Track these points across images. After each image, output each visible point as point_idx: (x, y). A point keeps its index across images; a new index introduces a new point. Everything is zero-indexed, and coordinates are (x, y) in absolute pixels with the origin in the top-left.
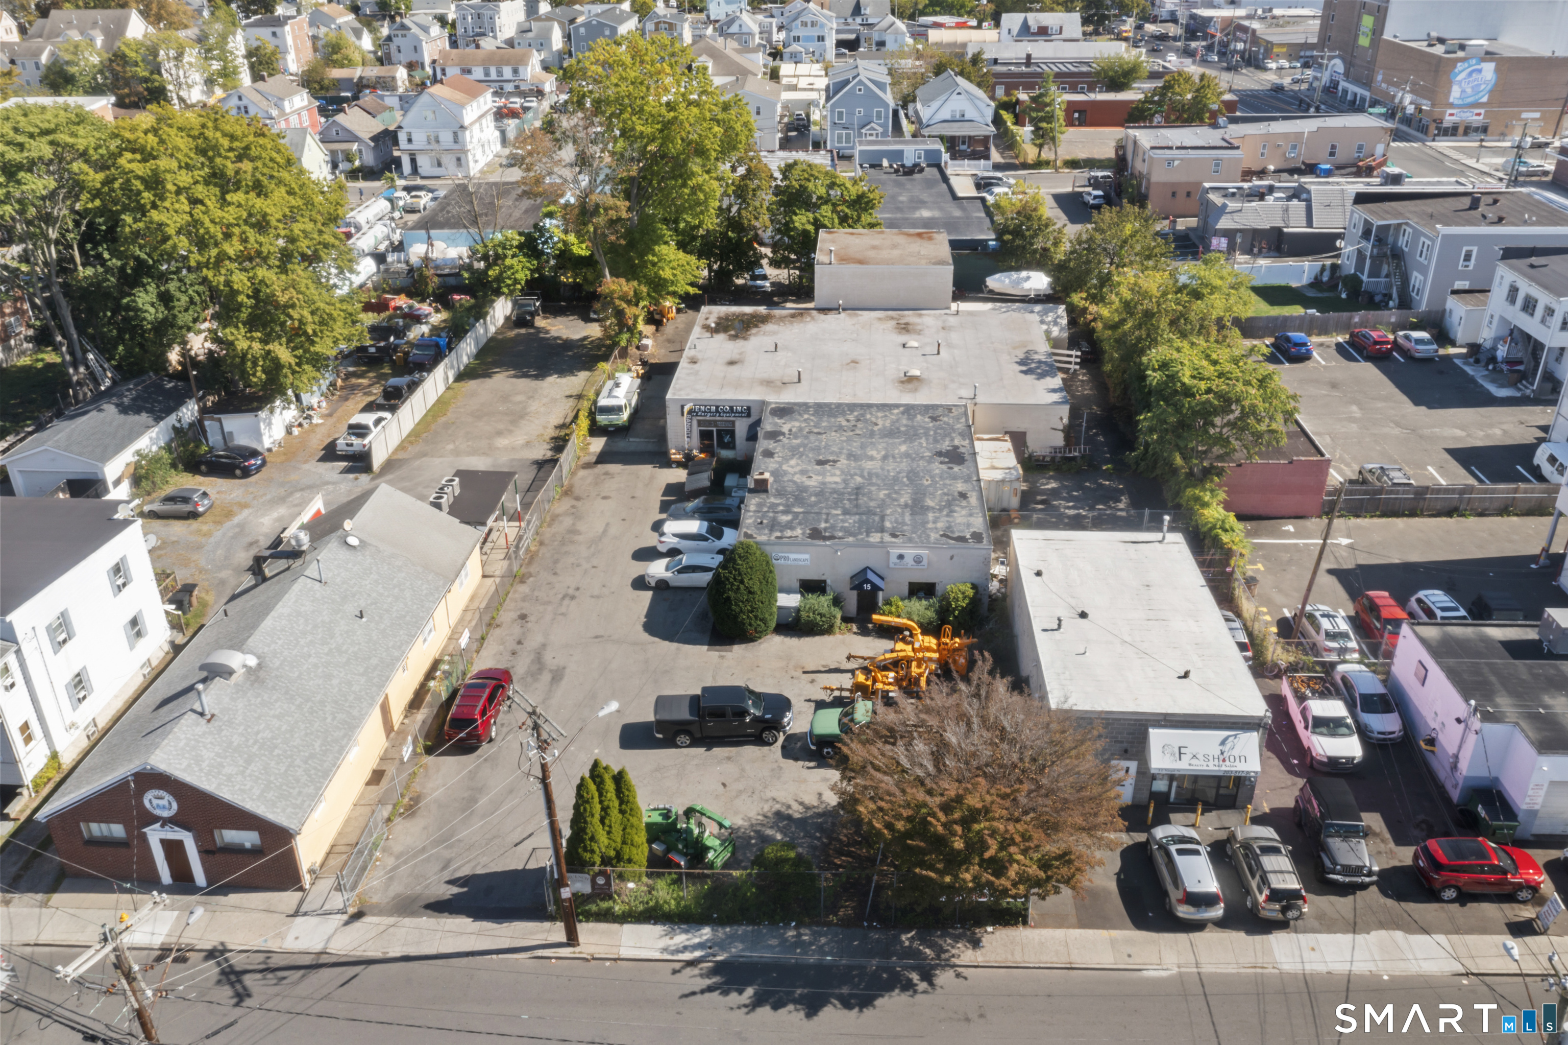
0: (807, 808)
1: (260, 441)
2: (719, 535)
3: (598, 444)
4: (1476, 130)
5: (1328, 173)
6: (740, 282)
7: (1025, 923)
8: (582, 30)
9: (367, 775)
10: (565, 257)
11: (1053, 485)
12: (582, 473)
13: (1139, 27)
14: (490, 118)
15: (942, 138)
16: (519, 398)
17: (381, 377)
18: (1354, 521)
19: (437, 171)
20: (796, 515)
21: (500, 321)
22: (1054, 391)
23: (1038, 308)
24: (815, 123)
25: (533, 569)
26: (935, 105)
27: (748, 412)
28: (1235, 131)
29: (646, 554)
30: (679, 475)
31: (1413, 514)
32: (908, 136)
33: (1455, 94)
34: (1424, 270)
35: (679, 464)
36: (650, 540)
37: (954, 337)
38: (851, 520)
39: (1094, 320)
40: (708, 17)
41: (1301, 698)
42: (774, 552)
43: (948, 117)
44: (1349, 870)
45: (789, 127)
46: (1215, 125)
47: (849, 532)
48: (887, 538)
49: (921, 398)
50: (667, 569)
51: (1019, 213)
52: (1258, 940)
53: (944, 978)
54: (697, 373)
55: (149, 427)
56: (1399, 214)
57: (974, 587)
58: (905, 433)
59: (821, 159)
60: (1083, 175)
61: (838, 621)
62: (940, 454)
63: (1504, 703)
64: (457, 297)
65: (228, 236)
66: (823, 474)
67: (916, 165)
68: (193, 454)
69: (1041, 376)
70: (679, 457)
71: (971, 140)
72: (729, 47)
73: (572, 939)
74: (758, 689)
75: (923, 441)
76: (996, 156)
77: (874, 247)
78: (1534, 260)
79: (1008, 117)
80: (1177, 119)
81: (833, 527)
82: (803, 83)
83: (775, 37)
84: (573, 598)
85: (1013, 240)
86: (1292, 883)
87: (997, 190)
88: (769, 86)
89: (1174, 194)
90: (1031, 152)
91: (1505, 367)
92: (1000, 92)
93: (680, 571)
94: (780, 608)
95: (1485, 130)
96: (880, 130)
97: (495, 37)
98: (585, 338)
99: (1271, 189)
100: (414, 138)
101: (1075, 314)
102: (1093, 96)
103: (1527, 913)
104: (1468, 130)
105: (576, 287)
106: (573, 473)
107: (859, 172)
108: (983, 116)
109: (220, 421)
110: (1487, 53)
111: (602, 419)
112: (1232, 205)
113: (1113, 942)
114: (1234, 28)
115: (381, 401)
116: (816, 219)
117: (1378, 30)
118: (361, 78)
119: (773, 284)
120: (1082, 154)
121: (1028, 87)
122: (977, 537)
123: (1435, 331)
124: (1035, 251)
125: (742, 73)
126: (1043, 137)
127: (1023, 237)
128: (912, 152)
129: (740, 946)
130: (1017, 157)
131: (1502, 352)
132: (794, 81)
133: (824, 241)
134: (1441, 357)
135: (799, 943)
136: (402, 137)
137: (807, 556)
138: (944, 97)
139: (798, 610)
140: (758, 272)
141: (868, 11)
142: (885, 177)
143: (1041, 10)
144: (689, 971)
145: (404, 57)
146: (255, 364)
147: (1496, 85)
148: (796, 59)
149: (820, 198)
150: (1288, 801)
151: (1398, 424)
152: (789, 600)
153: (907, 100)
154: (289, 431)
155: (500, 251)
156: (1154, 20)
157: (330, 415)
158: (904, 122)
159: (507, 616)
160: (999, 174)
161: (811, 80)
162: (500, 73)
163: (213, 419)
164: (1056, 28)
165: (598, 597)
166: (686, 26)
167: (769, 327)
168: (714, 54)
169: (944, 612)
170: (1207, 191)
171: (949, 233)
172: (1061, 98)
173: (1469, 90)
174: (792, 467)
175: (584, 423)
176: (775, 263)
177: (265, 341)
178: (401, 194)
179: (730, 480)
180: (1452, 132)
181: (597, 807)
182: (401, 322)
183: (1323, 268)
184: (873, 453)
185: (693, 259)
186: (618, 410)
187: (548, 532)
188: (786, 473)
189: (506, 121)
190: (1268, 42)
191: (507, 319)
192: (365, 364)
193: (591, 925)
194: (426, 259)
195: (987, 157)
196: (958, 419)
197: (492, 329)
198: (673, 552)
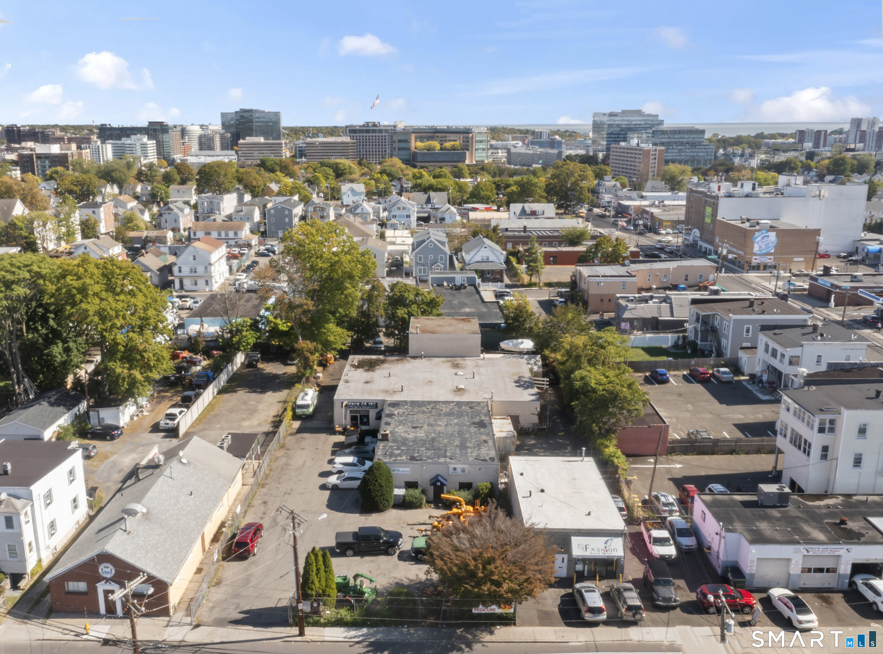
0: (411, 581)
1: (119, 423)
2: (363, 464)
3: (297, 424)
4: (770, 267)
5: (684, 289)
6: (368, 345)
7: (515, 624)
8: (272, 211)
9: (194, 570)
10: (275, 332)
11: (533, 442)
12: (289, 438)
13: (590, 210)
14: (224, 259)
15: (476, 271)
16: (252, 403)
17: (177, 392)
18: (684, 457)
19: (194, 288)
20: (403, 450)
21: (239, 365)
22: (533, 395)
23: (526, 357)
24: (406, 263)
25: (268, 481)
26: (472, 253)
27: (376, 406)
28: (634, 267)
29: (325, 474)
30: (341, 438)
31: (713, 453)
32: (458, 270)
33: (756, 248)
34: (727, 338)
35: (340, 433)
36: (328, 468)
37: (482, 370)
38: (430, 453)
39: (554, 361)
40: (342, 203)
41: (648, 530)
42: (392, 467)
43: (480, 260)
44: (665, 599)
45: (392, 265)
46: (623, 265)
47: (429, 458)
48: (448, 460)
49: (465, 398)
50: (338, 479)
51: (516, 309)
52: (623, 630)
53: (477, 647)
54: (349, 387)
55: (65, 413)
56: (714, 309)
57: (491, 483)
58: (457, 414)
59: (410, 282)
60: (554, 290)
61: (424, 501)
62: (474, 423)
63: (738, 525)
64: (215, 352)
65: (117, 317)
66: (416, 433)
67: (462, 285)
68: (84, 429)
69: (527, 388)
70: (340, 429)
71: (493, 272)
72: (357, 221)
73: (302, 633)
74: (385, 529)
75: (466, 418)
76: (507, 280)
77: (440, 326)
78: (776, 331)
79: (513, 260)
80: (605, 261)
81: (421, 456)
82: (399, 241)
83: (381, 215)
84: (289, 494)
85: (513, 323)
86: (637, 602)
87: (506, 298)
88: (380, 243)
89: (602, 300)
90: (526, 279)
91: (767, 385)
92: (509, 246)
93: (344, 480)
94: (395, 495)
95: (775, 267)
96: (442, 266)
97: (220, 214)
98: (285, 374)
99: (652, 298)
100: (183, 269)
101: (544, 358)
102: (560, 249)
103: (748, 618)
104: (766, 267)
105: (279, 346)
106: (285, 438)
107: (431, 287)
108: (499, 259)
109: (98, 412)
110: (771, 227)
111: (299, 411)
112: (631, 305)
113: (555, 632)
114: (642, 212)
115: (180, 403)
116: (409, 312)
117: (714, 214)
118: (146, 237)
119: (385, 347)
120: (554, 279)
121: (525, 243)
122: (492, 459)
123: (733, 368)
124: (525, 329)
125: (366, 236)
126: (532, 270)
127: (519, 321)
128: (459, 278)
129: (381, 635)
130: (518, 281)
131: (765, 378)
132: (394, 240)
133: (413, 322)
134: (736, 381)
135: (409, 633)
136: (175, 269)
137: (408, 469)
138: (477, 249)
139: (404, 496)
140: (378, 339)
141: (435, 201)
142: (445, 291)
143: (533, 202)
144: (357, 646)
145: (169, 225)
146: (124, 380)
147: (778, 243)
148: (394, 227)
149: (410, 301)
150: (640, 575)
151: (711, 413)
152: (400, 492)
153: (457, 250)
154: (132, 418)
155: (240, 328)
156: (598, 206)
157: (152, 411)
158: (456, 262)
159: (257, 502)
160: (508, 290)
161: (403, 239)
162: (227, 235)
163: (94, 411)
164: (541, 211)
165: (302, 493)
166: (331, 209)
167: (386, 365)
168: (350, 225)
169: (477, 495)
170: (618, 298)
171: (479, 320)
172: (541, 250)
173: (763, 246)
174: (400, 430)
175: (289, 414)
176: (387, 335)
177: (129, 369)
178: (177, 300)
179: (368, 439)
180: (757, 268)
181: (315, 569)
182: (185, 364)
183: (679, 338)
184: (441, 423)
185: (345, 331)
186: (307, 406)
187: (274, 465)
188: (397, 432)
189: (232, 261)
190: (660, 219)
191: (242, 364)
192: (168, 386)
193: (310, 628)
194: (199, 332)
195: (502, 281)
196: (483, 408)
197: (235, 369)
198: (340, 472)
